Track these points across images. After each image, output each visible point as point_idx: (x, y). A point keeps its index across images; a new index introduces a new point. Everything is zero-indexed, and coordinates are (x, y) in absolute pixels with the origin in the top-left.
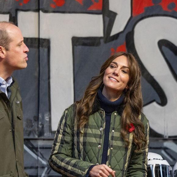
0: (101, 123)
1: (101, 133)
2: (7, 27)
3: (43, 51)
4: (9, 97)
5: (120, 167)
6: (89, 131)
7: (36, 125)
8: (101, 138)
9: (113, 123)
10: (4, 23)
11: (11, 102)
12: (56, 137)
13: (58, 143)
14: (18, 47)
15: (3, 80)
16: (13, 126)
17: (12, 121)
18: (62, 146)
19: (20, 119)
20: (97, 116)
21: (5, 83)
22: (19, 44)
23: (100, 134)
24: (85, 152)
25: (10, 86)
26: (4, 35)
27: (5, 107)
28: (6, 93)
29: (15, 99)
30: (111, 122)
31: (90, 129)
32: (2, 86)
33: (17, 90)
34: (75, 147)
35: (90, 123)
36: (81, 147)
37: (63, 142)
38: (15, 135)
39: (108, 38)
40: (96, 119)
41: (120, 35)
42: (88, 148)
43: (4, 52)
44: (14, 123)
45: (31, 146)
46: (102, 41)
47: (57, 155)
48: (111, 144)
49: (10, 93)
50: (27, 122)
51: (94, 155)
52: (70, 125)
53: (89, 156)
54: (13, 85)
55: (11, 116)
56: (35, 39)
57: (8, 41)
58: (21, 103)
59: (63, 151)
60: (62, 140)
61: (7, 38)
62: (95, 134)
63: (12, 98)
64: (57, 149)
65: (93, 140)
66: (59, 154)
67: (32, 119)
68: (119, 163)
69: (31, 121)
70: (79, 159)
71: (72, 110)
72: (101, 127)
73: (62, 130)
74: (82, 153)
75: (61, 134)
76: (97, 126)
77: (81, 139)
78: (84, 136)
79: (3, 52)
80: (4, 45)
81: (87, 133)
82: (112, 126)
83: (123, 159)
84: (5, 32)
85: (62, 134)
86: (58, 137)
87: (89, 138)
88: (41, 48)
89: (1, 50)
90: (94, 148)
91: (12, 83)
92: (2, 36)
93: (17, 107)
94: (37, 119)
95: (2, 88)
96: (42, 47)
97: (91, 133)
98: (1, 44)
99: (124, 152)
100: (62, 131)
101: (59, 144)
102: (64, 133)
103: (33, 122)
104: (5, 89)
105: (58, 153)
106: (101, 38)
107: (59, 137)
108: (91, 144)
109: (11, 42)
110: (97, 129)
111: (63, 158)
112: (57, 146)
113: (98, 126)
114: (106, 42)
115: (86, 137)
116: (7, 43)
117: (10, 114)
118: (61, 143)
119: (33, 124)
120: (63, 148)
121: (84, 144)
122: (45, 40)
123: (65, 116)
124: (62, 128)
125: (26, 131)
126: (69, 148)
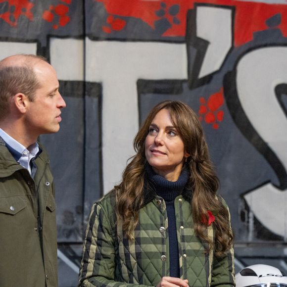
0: (161, 219)
1: (163, 235)
2: (35, 64)
3: (92, 102)
4: (34, 175)
5: (202, 283)
6: (143, 234)
7: (80, 220)
8: (164, 244)
9: (179, 214)
10: (30, 57)
11: (36, 183)
12: (86, 250)
13: (91, 258)
14: (49, 97)
15: (24, 148)
16: (40, 223)
17: (39, 215)
18: (99, 264)
19: (51, 211)
20: (151, 208)
21: (27, 152)
22: (51, 93)
23: (161, 237)
24: (142, 269)
25: (35, 158)
26: (29, 77)
27: (27, 192)
28: (29, 169)
29: (44, 179)
30: (176, 214)
31: (143, 231)
32: (22, 158)
33: (47, 164)
34: (122, 262)
35: (143, 221)
36: (133, 261)
37: (99, 257)
38: (43, 237)
39: (195, 81)
40: (151, 213)
41: (215, 77)
42: (146, 261)
43: (26, 102)
44: (42, 218)
45: (71, 255)
46: (185, 86)
47: (92, 279)
48: (182, 249)
49: (35, 170)
50: (65, 216)
51: (156, 272)
52: (109, 229)
53: (149, 275)
54: (39, 156)
55: (36, 207)
56: (78, 82)
57: (34, 86)
58: (52, 185)
59: (101, 271)
60: (97, 254)
61: (33, 82)
62: (154, 238)
63: (39, 178)
64: (92, 269)
65: (152, 248)
66: (95, 278)
67: (74, 211)
68: (199, 277)
69: (71, 213)
70: (131, 282)
71: (109, 204)
72: (162, 225)
73: (94, 237)
74: (135, 271)
75: (94, 245)
76: (154, 226)
77: (132, 248)
78: (136, 244)
79: (24, 104)
80: (27, 92)
81: (140, 238)
82: (178, 220)
83: (204, 269)
84: (32, 72)
85: (95, 243)
86: (89, 249)
87: (145, 245)
88: (87, 97)
89: (21, 100)
90: (155, 261)
91: (38, 154)
92: (25, 77)
93: (46, 192)
94: (81, 210)
95: (22, 161)
96: (89, 96)
97: (148, 236)
98: (22, 90)
99: (203, 259)
100: (96, 239)
101: (93, 261)
102: (99, 242)
103: (74, 215)
104: (27, 163)
105: (93, 276)
106: (183, 81)
107: (92, 250)
108: (150, 255)
109: (40, 88)
110: (155, 230)
111: (103, 283)
112: (89, 264)
113: (156, 225)
114: (191, 87)
115: (140, 244)
116: (32, 89)
117: (35, 202)
118: (95, 259)
119: (75, 219)
120: (100, 267)
121: (138, 256)
122: (93, 84)
123: (98, 214)
124: (95, 235)
125: (64, 230)
126: (110, 265)
